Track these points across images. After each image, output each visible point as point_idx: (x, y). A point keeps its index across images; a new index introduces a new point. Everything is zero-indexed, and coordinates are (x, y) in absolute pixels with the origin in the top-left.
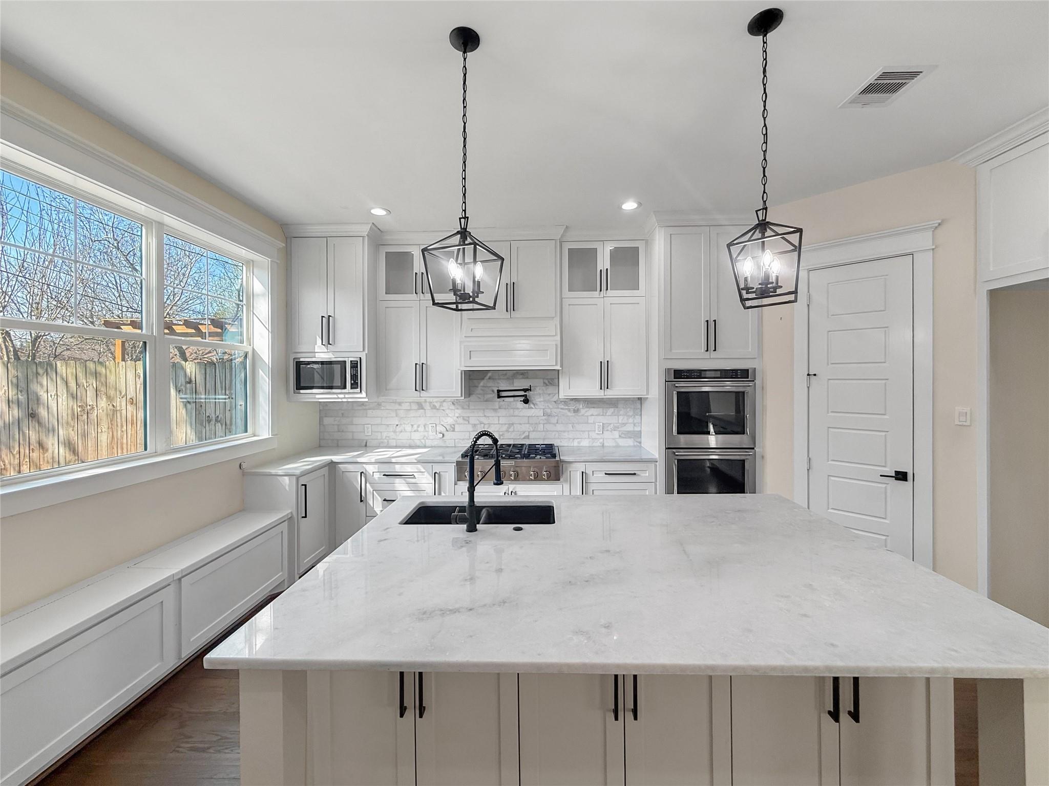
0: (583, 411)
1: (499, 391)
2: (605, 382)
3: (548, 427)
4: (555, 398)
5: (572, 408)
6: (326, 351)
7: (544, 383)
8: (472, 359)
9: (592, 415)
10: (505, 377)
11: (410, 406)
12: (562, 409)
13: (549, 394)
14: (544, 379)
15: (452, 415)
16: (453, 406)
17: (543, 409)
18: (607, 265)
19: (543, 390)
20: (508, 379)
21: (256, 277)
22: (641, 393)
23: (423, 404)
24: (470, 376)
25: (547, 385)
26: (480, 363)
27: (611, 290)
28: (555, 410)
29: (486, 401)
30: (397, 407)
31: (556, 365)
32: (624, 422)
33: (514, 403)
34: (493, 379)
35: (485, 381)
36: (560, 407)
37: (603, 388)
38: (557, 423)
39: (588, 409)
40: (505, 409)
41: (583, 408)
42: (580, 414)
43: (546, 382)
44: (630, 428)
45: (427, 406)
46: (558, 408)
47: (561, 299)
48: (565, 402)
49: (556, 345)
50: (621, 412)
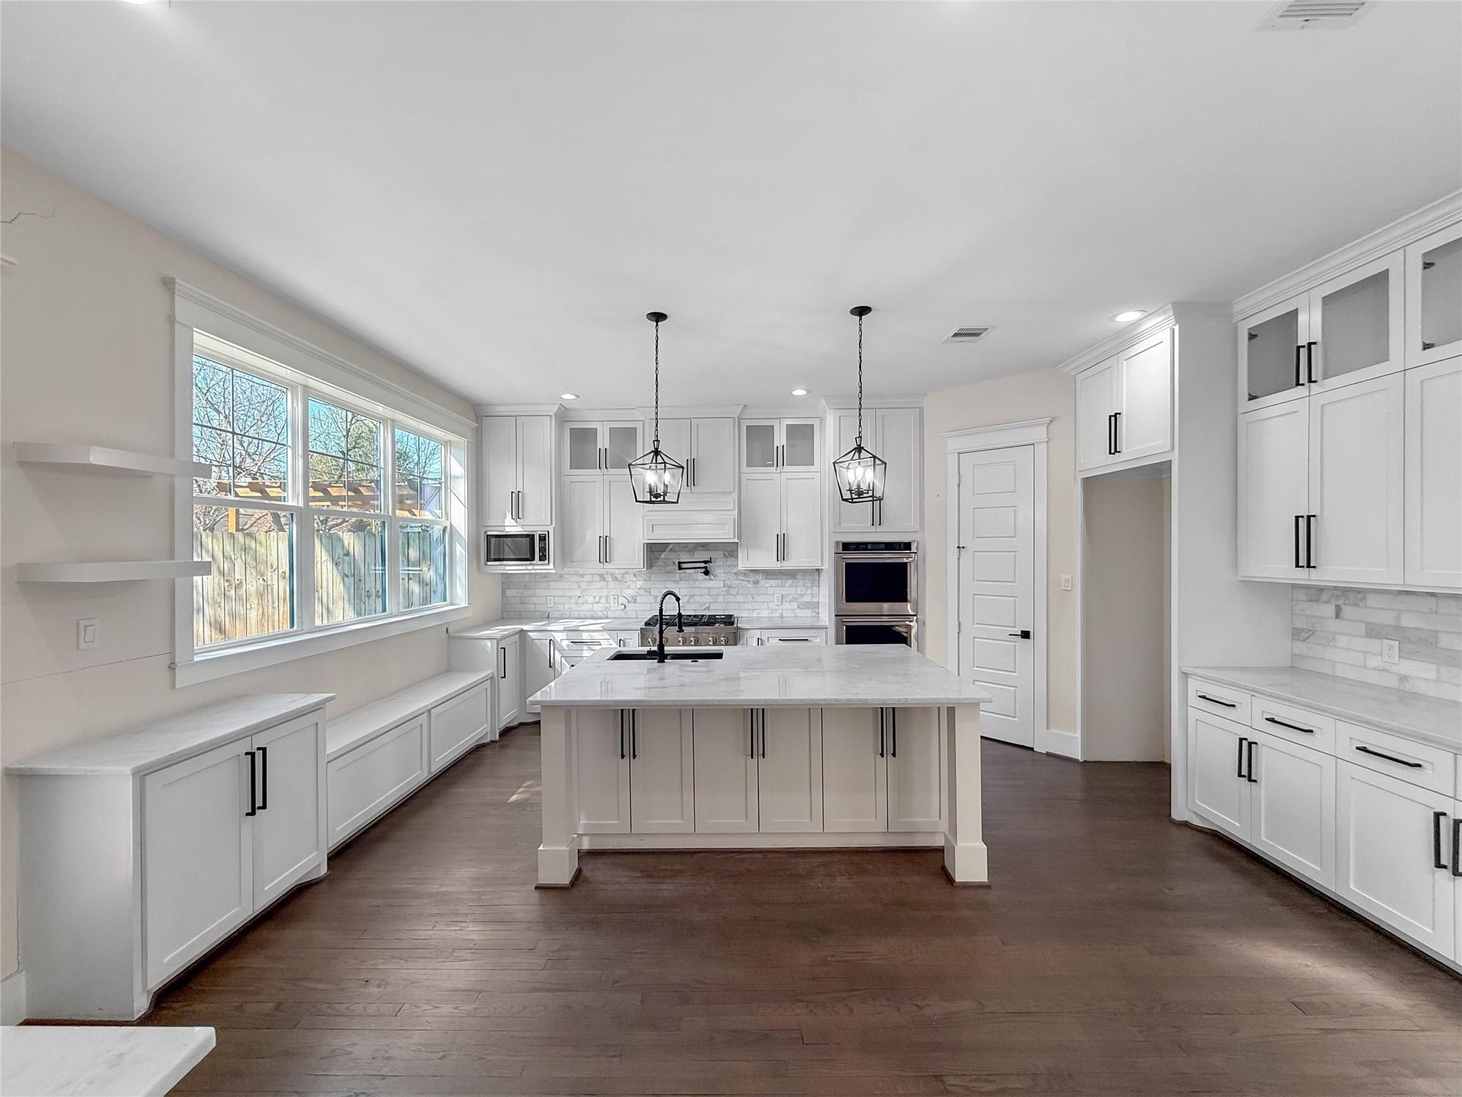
0: (762, 583)
1: (680, 563)
2: (782, 554)
3: (728, 598)
4: (735, 571)
5: (752, 579)
6: (515, 524)
7: (724, 555)
8: (654, 532)
9: (771, 586)
10: (687, 549)
11: (592, 578)
12: (742, 580)
13: (729, 566)
14: (724, 551)
15: (635, 586)
16: (634, 578)
17: (724, 581)
18: (784, 442)
19: (723, 562)
20: (689, 551)
21: (454, 457)
22: (817, 565)
23: (605, 576)
24: (651, 548)
25: (727, 557)
26: (662, 536)
27: (787, 465)
28: (734, 582)
29: (667, 573)
30: (580, 578)
31: (734, 538)
32: (802, 593)
33: (695, 575)
34: (674, 551)
35: (665, 553)
36: (740, 578)
37: (779, 559)
38: (737, 594)
39: (766, 581)
40: (686, 580)
41: (762, 580)
42: (759, 586)
43: (726, 553)
44: (807, 599)
45: (609, 578)
46: (738, 579)
47: (740, 474)
48: (745, 573)
49: (734, 519)
50: (800, 584)
